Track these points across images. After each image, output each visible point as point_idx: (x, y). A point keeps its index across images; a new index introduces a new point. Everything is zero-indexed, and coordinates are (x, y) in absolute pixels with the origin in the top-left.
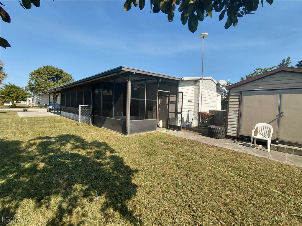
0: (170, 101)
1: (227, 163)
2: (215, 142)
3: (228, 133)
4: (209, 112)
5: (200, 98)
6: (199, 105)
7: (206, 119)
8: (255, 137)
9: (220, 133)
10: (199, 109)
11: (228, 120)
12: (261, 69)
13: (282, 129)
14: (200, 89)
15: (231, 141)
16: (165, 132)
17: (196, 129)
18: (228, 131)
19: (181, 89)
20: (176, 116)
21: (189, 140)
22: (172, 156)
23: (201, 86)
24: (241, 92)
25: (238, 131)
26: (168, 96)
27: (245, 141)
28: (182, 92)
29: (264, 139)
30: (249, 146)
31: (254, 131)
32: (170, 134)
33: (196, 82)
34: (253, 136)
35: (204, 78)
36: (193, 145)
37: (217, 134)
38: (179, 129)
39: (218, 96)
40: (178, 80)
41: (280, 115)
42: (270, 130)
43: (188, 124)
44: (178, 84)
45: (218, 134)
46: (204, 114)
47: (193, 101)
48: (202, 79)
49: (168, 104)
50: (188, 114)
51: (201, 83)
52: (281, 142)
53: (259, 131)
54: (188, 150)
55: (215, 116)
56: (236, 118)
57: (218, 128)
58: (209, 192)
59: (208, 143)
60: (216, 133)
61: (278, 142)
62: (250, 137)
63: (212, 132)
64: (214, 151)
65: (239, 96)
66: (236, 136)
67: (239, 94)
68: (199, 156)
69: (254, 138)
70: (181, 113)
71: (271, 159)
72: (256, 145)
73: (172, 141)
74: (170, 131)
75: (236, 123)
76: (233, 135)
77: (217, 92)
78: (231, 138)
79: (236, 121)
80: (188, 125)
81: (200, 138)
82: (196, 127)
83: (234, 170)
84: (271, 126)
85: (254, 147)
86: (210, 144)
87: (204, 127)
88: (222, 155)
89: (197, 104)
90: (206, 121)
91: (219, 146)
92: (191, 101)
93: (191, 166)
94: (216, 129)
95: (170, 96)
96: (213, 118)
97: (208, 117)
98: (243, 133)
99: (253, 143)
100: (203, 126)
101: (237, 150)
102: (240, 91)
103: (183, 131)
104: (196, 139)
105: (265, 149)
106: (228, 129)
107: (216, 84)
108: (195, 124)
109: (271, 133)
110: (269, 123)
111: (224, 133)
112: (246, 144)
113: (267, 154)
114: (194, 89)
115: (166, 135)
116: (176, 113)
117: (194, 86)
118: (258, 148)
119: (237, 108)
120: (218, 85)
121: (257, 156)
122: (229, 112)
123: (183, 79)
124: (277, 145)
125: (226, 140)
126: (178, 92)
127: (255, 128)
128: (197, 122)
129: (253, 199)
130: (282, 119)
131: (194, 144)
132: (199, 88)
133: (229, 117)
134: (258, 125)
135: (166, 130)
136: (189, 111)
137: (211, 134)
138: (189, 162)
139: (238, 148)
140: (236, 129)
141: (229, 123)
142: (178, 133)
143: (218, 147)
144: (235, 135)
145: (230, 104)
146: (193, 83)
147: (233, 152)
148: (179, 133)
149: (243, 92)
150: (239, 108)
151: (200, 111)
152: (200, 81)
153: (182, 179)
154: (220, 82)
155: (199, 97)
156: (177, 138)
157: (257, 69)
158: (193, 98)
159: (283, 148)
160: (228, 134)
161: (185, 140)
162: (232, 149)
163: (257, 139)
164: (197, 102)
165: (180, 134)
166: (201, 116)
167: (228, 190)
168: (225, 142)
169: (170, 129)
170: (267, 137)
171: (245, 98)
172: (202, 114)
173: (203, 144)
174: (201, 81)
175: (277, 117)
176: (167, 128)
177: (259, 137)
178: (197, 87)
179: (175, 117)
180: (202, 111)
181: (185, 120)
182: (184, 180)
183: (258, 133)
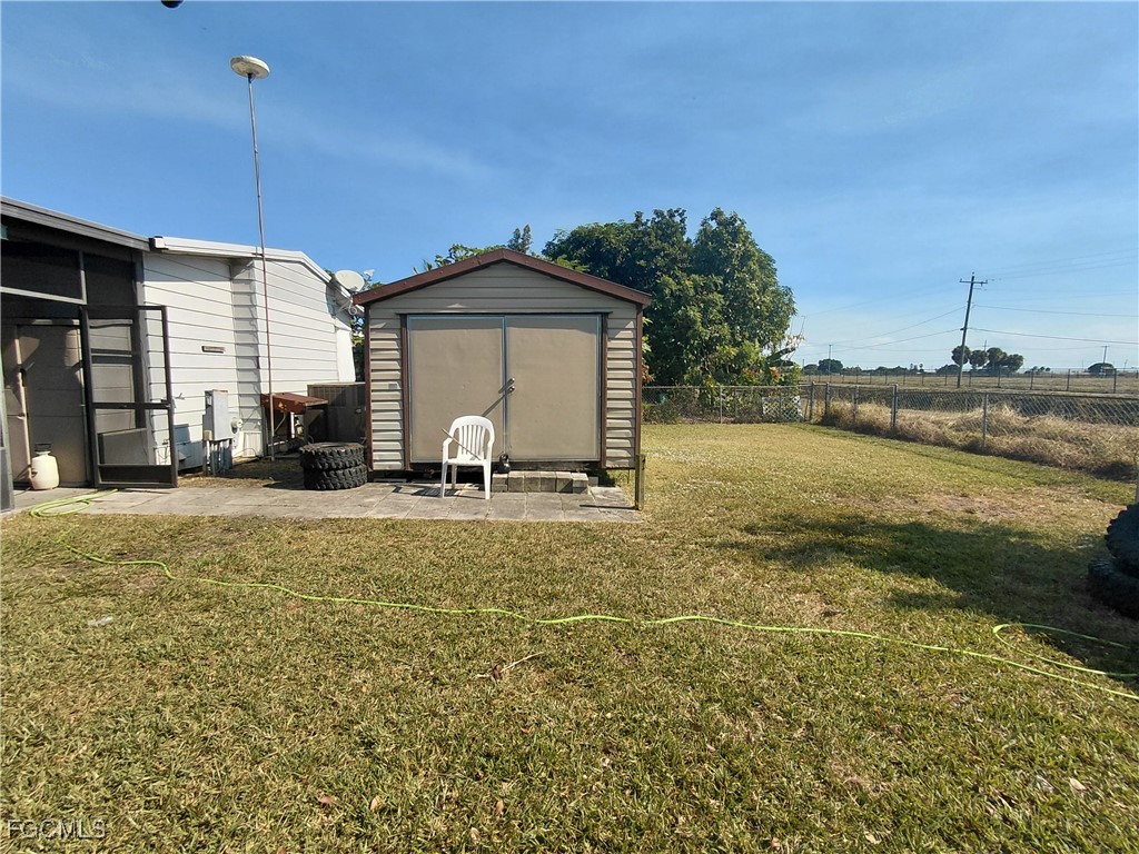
0: (94, 351)
1: (364, 572)
2: (332, 502)
3: (374, 464)
4: (306, 394)
5: (262, 337)
6: (258, 367)
7: (296, 419)
8: (452, 461)
9: (346, 468)
10: (260, 382)
11: (373, 418)
12: (465, 249)
13: (514, 427)
14: (260, 300)
15: (387, 487)
16: (81, 508)
17: (254, 465)
18: (376, 456)
19: (152, 291)
20: (141, 421)
21: (213, 519)
22: (110, 619)
23: (259, 287)
24: (403, 317)
25: (405, 451)
26: (76, 322)
27: (428, 480)
28: (162, 308)
29: (476, 462)
30: (437, 494)
31: (447, 443)
32: (109, 512)
33: (234, 266)
34: (446, 459)
35: (269, 252)
36: (230, 537)
37: (335, 474)
38: (162, 478)
39: (336, 328)
40: (131, 244)
41: (507, 389)
42: (487, 433)
43: (209, 449)
44: (138, 267)
45: (340, 472)
46: (284, 401)
47: (231, 350)
48: (262, 257)
49: (85, 364)
50: (207, 406)
51: (257, 274)
52: (516, 466)
53: (460, 442)
54: (207, 564)
55: (332, 405)
56: (397, 406)
57: (339, 449)
58: (287, 707)
59: (300, 514)
60: (331, 468)
61: (507, 465)
62: (439, 466)
63: (317, 469)
64: (318, 540)
65: (399, 332)
66: (399, 468)
67: (397, 324)
68: (255, 577)
69: (450, 467)
70: (167, 404)
71: (491, 519)
72: (457, 486)
73: (116, 545)
74: (115, 495)
75: (397, 426)
76: (390, 466)
77: (333, 315)
78: (386, 477)
79: (397, 416)
80: (215, 454)
81: (267, 501)
82: (258, 459)
83: (388, 586)
84: (487, 423)
85: (450, 493)
86: (309, 516)
87: (290, 451)
88: (350, 547)
89: (252, 363)
90: (296, 429)
91: (342, 516)
92: (220, 351)
93: (215, 631)
94: (331, 454)
95: (90, 322)
96: (326, 414)
97: (302, 413)
98: (420, 454)
99: (449, 481)
100: (285, 448)
101: (401, 516)
102: (401, 315)
103: (190, 485)
104: (247, 511)
105: (480, 494)
106: (373, 448)
107: (326, 282)
108: (247, 445)
109: (490, 444)
110: (483, 416)
111: (362, 466)
112: (429, 488)
113: (484, 505)
114: (228, 298)
115: (84, 519)
116: (141, 408)
117: (227, 285)
118: (461, 493)
119: (397, 372)
120: (333, 286)
121: (458, 518)
122: (372, 388)
123: (158, 245)
124: (505, 476)
125: (369, 487)
126: (140, 304)
127: (451, 433)
128: (258, 438)
129: (434, 662)
130: (512, 399)
131: (238, 530)
132: (251, 294)
133: (374, 406)
134: (459, 423)
135: (85, 494)
136: (209, 394)
137: (315, 476)
138: (206, 614)
139: (404, 509)
140: (398, 446)
141: (375, 426)
142: (159, 501)
143: (338, 520)
144: (398, 465)
145: (371, 357)
146: (223, 269)
147: (390, 526)
148: (167, 497)
149: (410, 318)
150: (401, 371)
151: (265, 391)
152: (252, 266)
153: (158, 710)
154: (339, 276)
155: (254, 333)
156: (149, 523)
157: (455, 248)
158: (231, 337)
159: (517, 480)
160: (376, 466)
161: (195, 523)
162: (386, 516)
163: (459, 467)
164: (250, 352)
165: (172, 500)
166: (274, 411)
167: (361, 667)
168: (367, 497)
169: (109, 488)
170: (482, 457)
171: (417, 338)
172: (276, 400)
173: (280, 522)
174: (258, 264)
175: (501, 395)
176: (89, 484)
177: (463, 459)
178: (244, 288)
179: (138, 426)
180: (277, 389)
181: (196, 435)
182: (167, 711)
183: (460, 448)
